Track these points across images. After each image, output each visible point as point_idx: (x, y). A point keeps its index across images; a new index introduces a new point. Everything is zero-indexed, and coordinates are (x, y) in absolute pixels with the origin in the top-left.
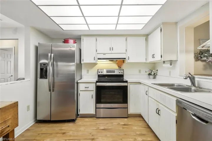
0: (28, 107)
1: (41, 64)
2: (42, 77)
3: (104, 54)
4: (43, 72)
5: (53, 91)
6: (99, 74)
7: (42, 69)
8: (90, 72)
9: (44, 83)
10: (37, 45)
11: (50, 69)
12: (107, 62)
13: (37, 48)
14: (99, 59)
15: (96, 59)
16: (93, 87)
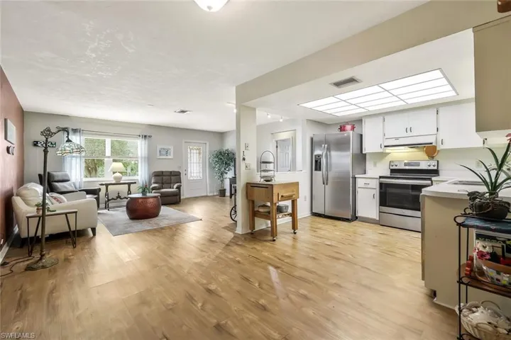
0: (305, 198)
1: (316, 156)
2: (316, 170)
3: (397, 139)
4: (317, 165)
5: (327, 184)
6: (392, 168)
7: (316, 161)
8: (377, 165)
9: (318, 175)
10: (312, 136)
11: (324, 161)
12: (407, 149)
13: (312, 139)
14: (385, 146)
15: (383, 147)
16: (375, 184)
